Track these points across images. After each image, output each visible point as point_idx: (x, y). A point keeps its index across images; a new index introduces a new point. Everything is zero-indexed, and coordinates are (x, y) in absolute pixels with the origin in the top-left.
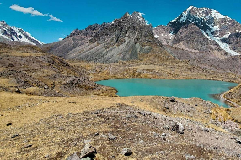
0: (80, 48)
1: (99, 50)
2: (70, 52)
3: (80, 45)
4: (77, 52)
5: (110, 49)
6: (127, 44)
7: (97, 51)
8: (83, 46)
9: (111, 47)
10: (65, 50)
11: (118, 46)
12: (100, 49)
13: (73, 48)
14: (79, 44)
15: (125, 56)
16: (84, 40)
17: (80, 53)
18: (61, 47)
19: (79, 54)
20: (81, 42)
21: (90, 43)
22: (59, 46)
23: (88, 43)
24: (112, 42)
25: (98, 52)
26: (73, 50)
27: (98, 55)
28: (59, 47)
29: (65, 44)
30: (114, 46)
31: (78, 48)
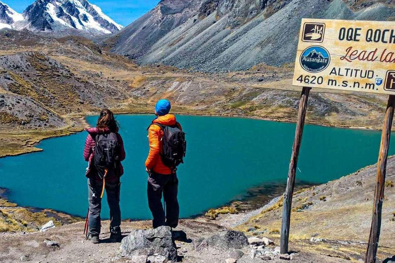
0: (174, 35)
1: (214, 35)
2: (153, 47)
3: (177, 25)
4: (166, 46)
5: (242, 28)
6: (296, 6)
7: (208, 39)
8: (183, 27)
9: (248, 21)
10: (144, 42)
11: (268, 16)
12: (218, 31)
13: (162, 34)
14: (175, 23)
15: (279, 48)
16: (187, 10)
17: (173, 47)
18: (136, 35)
19: (169, 49)
20: (179, 15)
21: (200, 15)
22: (134, 31)
23: (196, 17)
24: (252, 7)
25: (211, 40)
26: (160, 41)
27: (209, 49)
28: (133, 35)
29: (145, 25)
30: (256, 19)
31: (170, 33)
